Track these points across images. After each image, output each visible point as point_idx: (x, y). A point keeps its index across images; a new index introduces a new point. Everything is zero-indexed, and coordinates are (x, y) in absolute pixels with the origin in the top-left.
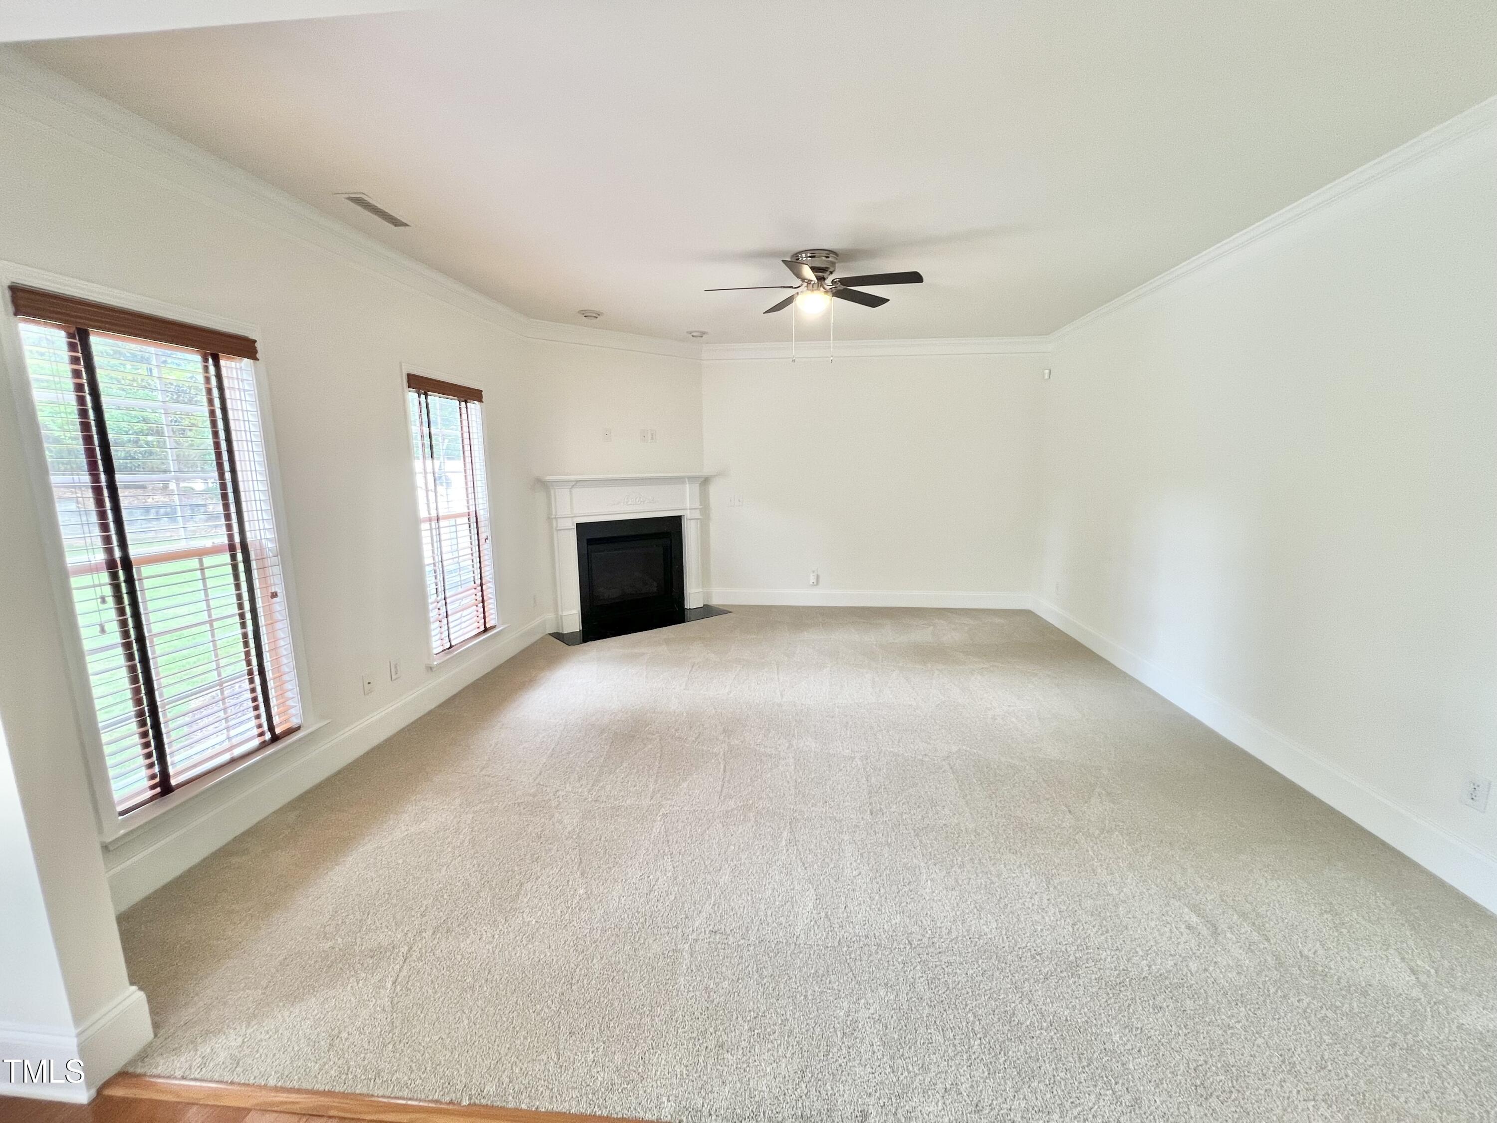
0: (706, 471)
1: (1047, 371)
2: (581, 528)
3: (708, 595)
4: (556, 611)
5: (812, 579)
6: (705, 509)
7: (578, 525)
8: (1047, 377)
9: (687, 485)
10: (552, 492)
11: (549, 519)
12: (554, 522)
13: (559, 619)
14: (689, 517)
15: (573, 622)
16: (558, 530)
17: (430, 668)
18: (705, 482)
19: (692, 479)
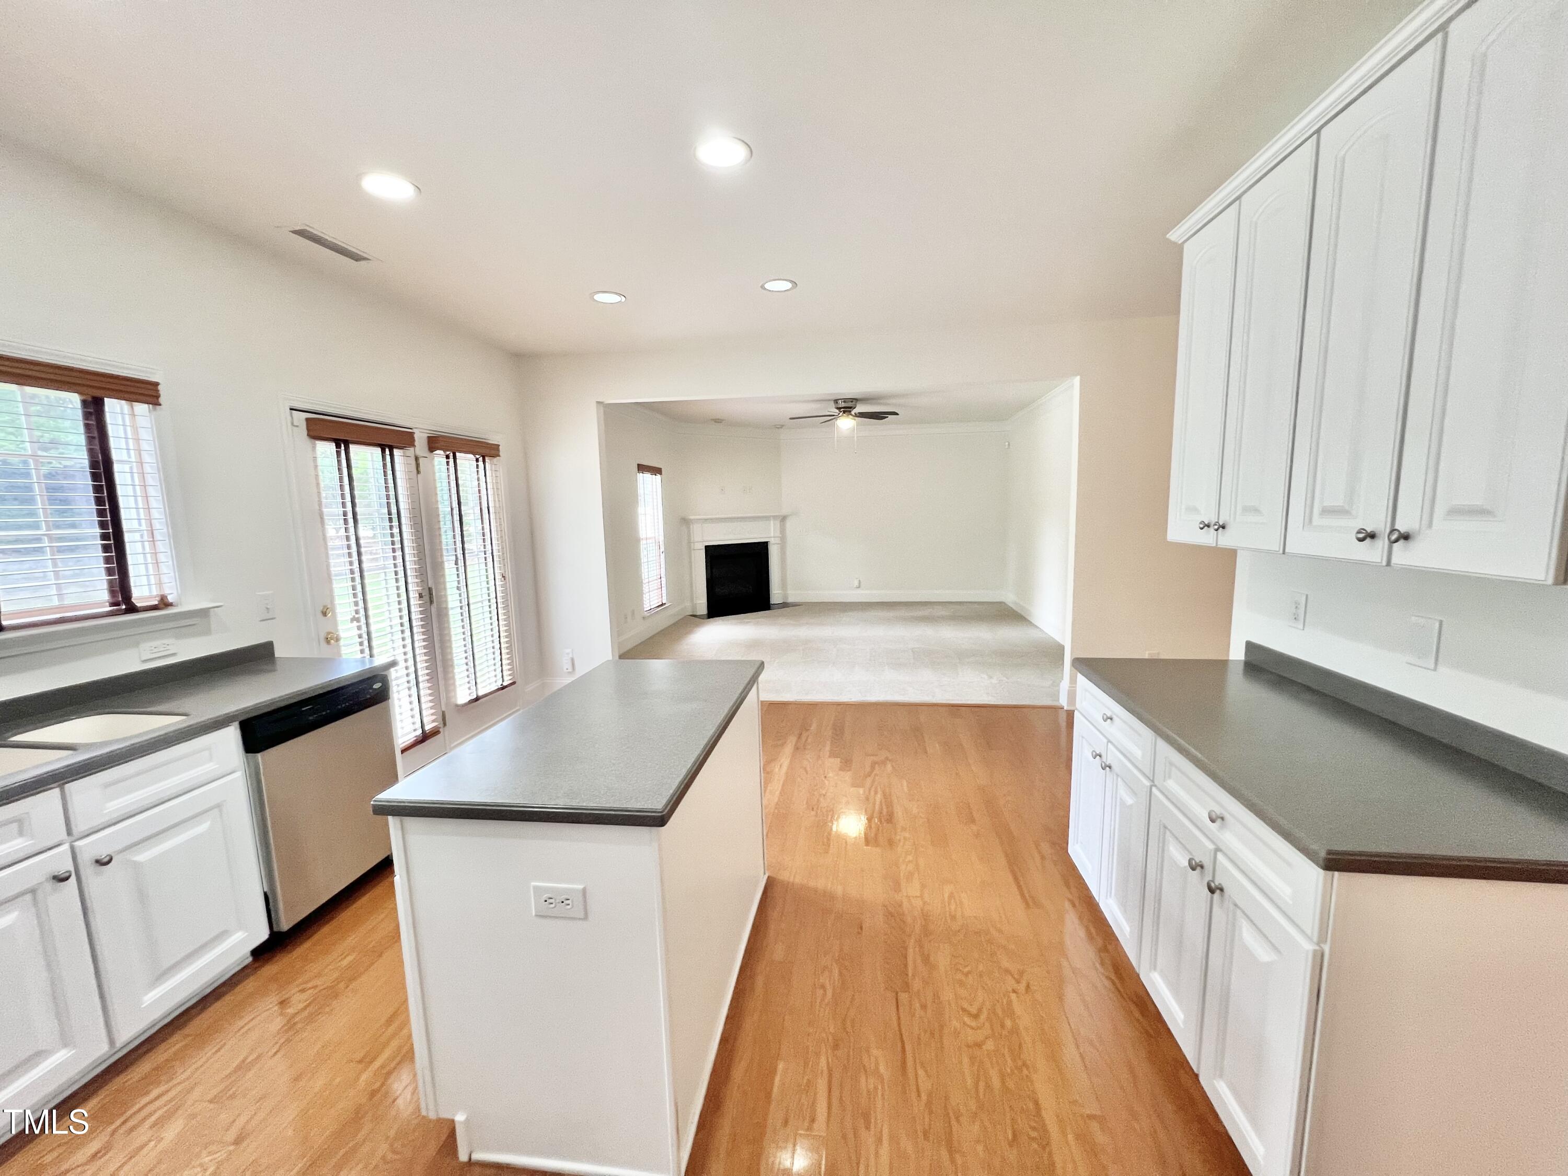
0: (784, 512)
1: (1007, 443)
2: (707, 548)
3: (786, 596)
4: (692, 600)
5: (856, 583)
6: (783, 538)
7: (707, 547)
8: (1007, 447)
9: (772, 522)
10: (691, 527)
11: (689, 542)
12: (692, 544)
13: (694, 607)
14: (773, 542)
15: (703, 608)
16: (694, 550)
17: (644, 618)
18: (784, 519)
19: (775, 517)
